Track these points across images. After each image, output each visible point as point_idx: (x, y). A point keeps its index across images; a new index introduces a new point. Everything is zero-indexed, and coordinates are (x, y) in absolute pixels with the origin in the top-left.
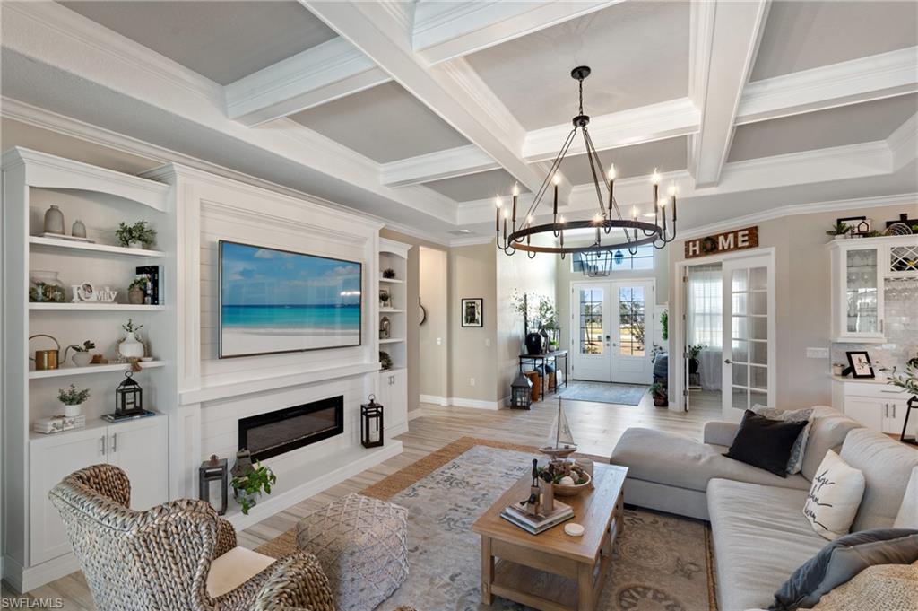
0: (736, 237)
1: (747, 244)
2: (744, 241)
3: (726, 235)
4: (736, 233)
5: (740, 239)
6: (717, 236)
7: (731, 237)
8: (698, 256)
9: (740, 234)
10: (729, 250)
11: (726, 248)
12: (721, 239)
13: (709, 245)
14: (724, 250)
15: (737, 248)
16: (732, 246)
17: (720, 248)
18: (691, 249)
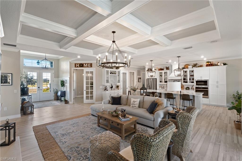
0: (88, 65)
1: (90, 66)
2: (89, 66)
3: (86, 64)
4: (88, 64)
5: (89, 65)
6: (83, 64)
7: (87, 64)
8: (78, 67)
9: (89, 64)
10: (86, 67)
11: (86, 66)
12: (84, 64)
13: (81, 65)
14: (85, 67)
15: (88, 67)
16: (87, 66)
17: (84, 66)
18: (77, 65)
